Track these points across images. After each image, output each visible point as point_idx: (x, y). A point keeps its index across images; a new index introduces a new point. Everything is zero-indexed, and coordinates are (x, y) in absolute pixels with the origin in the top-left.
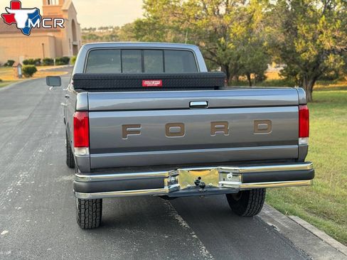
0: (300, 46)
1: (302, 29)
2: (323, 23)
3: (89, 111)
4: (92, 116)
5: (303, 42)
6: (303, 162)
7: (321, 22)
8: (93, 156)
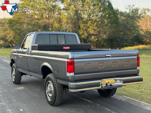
0: (81, 32)
1: (82, 26)
2: (90, 24)
3: (74, 59)
4: (75, 60)
5: (82, 31)
6: (138, 75)
7: (89, 23)
8: (75, 75)
